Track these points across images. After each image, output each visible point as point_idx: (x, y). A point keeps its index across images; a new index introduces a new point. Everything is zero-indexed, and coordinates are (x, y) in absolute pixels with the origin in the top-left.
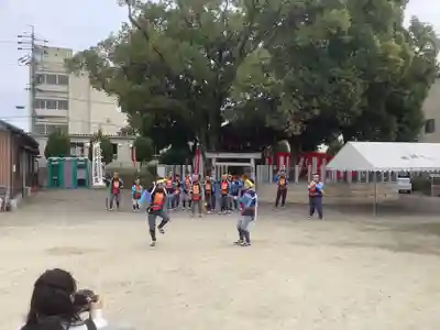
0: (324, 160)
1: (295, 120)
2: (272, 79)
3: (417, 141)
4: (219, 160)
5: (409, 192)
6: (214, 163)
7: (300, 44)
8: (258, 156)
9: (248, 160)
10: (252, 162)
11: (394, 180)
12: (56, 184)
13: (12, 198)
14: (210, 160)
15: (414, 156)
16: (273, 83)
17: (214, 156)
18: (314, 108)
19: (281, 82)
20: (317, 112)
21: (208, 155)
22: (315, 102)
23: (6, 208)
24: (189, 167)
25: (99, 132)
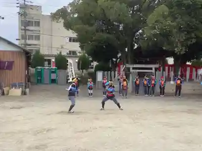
0: (194, 69)
1: (182, 46)
2: (169, 22)
4: (133, 68)
6: (131, 69)
8: (157, 66)
9: (151, 69)
10: (154, 69)
12: (40, 81)
13: (26, 88)
14: (129, 69)
16: (169, 25)
17: (131, 66)
18: (192, 38)
19: (174, 24)
20: (194, 41)
21: (128, 66)
22: (193, 35)
23: (24, 93)
24: (116, 73)
25: (60, 53)
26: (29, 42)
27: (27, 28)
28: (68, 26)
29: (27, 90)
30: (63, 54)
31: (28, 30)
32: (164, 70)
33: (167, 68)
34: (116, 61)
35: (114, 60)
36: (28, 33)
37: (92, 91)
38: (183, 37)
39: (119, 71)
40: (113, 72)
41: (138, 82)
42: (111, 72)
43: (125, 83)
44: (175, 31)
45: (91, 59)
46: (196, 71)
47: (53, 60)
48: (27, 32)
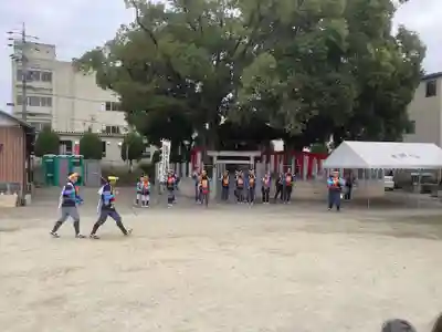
0: (315, 160)
1: (297, 121)
3: (401, 141)
4: (219, 158)
5: (391, 189)
6: (215, 161)
7: (302, 50)
8: (258, 154)
9: (248, 159)
10: (252, 160)
11: (380, 178)
12: (51, 181)
13: (24, 193)
14: (211, 158)
15: (403, 155)
16: (277, 86)
17: (215, 154)
18: (313, 109)
19: (285, 84)
20: (315, 113)
21: (210, 153)
22: (314, 104)
23: (21, 203)
24: (190, 165)
25: (90, 129)
26: (30, 109)
27: (28, 84)
28: (104, 82)
29: (28, 197)
30: (93, 132)
31: (30, 87)
32: (268, 161)
33: (272, 157)
34: (190, 145)
35: (186, 143)
36: (30, 93)
37: (148, 198)
38: (298, 106)
39: (194, 162)
40: (184, 165)
41: (226, 182)
42: (181, 163)
43: (205, 182)
44: (285, 96)
45: (145, 141)
46: (319, 163)
47: (77, 142)
48: (28, 91)
